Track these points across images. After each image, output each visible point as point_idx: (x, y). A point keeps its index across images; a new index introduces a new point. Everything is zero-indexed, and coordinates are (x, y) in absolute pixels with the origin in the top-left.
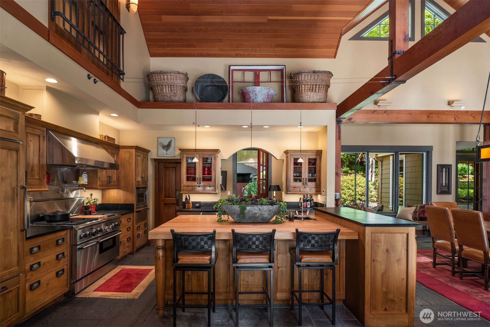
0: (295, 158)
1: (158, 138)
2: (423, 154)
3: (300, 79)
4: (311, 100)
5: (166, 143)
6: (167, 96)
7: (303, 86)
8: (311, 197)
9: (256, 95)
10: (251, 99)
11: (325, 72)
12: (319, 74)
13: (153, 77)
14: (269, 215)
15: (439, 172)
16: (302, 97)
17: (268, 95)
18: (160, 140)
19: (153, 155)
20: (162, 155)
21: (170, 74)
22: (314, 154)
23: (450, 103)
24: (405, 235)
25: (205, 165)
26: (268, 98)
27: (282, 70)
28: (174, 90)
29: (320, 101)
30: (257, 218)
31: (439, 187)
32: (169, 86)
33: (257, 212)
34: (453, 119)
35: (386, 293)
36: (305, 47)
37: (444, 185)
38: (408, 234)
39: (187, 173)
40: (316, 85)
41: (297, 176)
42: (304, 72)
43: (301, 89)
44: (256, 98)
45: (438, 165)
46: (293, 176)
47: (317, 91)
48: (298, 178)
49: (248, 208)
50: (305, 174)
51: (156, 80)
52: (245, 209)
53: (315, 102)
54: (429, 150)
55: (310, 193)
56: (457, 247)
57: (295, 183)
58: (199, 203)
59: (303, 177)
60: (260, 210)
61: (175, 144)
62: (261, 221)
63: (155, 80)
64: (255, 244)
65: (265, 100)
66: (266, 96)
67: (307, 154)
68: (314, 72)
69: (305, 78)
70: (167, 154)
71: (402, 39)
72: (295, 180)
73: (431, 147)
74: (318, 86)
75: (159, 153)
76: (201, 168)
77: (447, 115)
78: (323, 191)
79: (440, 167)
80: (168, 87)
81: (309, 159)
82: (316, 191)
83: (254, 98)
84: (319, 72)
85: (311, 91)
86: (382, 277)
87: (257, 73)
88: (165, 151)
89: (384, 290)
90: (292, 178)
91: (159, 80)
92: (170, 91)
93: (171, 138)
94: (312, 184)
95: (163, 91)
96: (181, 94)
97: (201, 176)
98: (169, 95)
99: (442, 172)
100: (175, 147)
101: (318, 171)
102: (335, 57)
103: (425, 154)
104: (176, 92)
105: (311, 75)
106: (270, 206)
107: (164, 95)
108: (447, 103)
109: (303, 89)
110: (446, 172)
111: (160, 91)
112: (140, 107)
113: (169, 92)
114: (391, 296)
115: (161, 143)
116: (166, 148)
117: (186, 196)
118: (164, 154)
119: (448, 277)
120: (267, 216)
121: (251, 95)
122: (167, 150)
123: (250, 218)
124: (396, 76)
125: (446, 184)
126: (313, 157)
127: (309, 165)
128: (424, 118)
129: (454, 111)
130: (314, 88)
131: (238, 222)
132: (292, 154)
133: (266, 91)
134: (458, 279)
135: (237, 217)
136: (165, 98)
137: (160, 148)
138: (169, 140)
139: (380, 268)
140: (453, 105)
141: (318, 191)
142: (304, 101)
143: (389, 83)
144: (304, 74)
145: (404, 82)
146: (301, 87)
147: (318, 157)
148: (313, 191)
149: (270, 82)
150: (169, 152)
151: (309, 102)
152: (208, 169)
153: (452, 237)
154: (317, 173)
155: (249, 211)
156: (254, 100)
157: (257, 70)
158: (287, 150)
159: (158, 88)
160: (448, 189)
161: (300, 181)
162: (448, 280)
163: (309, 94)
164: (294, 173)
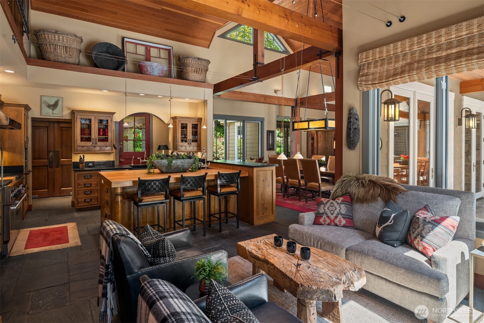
0: (182, 123)
1: (41, 96)
2: (259, 123)
3: (188, 62)
4: (196, 80)
5: (52, 102)
6: (61, 57)
7: (190, 68)
8: (193, 154)
9: (153, 69)
10: (149, 72)
11: (206, 60)
12: (202, 61)
13: (45, 35)
14: (188, 165)
15: (268, 135)
16: (189, 76)
17: (163, 71)
18: (44, 99)
19: (35, 113)
20: (47, 114)
21: (66, 36)
22: (196, 120)
23: (276, 91)
24: (271, 171)
25: (100, 126)
26: (162, 73)
27: (169, 51)
28: (70, 52)
29: (202, 81)
30: (180, 168)
31: (268, 146)
32: (65, 47)
33: (180, 164)
34: (277, 102)
35: (263, 205)
36: (187, 35)
37: (271, 144)
38: (272, 171)
39: (81, 134)
40: (199, 69)
41: (183, 138)
42: (191, 58)
43: (188, 70)
44: (153, 72)
45: (267, 131)
46: (180, 138)
47: (200, 73)
48: (184, 139)
49: (174, 161)
50: (190, 136)
51: (49, 38)
52: (172, 162)
53: (198, 82)
54: (262, 120)
55: (193, 151)
56: (285, 180)
57: (182, 143)
58: (93, 162)
59: (188, 138)
60: (182, 162)
61: (63, 103)
62: (182, 171)
63: (47, 38)
64: (190, 183)
65: (160, 74)
66: (161, 71)
67: (191, 120)
68: (199, 59)
69: (191, 62)
70: (53, 113)
71: (261, 56)
72: (182, 141)
73: (264, 118)
74: (200, 70)
75: (43, 112)
76: (97, 129)
77: (275, 99)
78: (204, 149)
79: (269, 132)
80: (63, 48)
81: (192, 124)
82: (198, 150)
83: (151, 72)
84: (202, 59)
85: (196, 72)
86: (261, 196)
87: (148, 49)
88: (50, 111)
89: (262, 203)
90: (179, 139)
91: (52, 39)
92: (65, 52)
93: (58, 98)
94: (194, 144)
95: (57, 51)
96: (76, 56)
97: (97, 137)
98: (63, 56)
99: (270, 135)
100: (62, 108)
101: (199, 134)
102: (208, 47)
103: (260, 122)
104: (72, 54)
105: (196, 61)
106: (189, 160)
107: (58, 55)
108: (274, 91)
109: (190, 70)
110: (271, 135)
111: (52, 50)
112: (30, 64)
113: (63, 53)
114: (265, 206)
115: (45, 102)
116: (52, 107)
117: (80, 156)
118: (49, 114)
119: (281, 198)
120: (186, 167)
121: (149, 68)
122: (53, 110)
123: (175, 169)
124: (258, 77)
125: (271, 143)
126: (196, 123)
127: (192, 129)
128: (262, 100)
129: (277, 97)
130: (198, 71)
131: (166, 172)
132: (180, 119)
133: (161, 68)
134: (286, 198)
135: (165, 169)
136: (59, 58)
137: (44, 107)
138: (56, 99)
139: (261, 190)
140: (277, 93)
141: (199, 149)
142: (190, 79)
143: (253, 80)
144: (191, 59)
145: (262, 81)
146: (188, 68)
147: (199, 123)
148: (195, 149)
149: (160, 58)
150: (55, 111)
151: (194, 81)
152: (104, 131)
153: (283, 175)
154: (199, 136)
155: (174, 164)
156: (151, 73)
157: (148, 45)
158: (176, 117)
159: (50, 47)
160: (273, 147)
161: (186, 141)
162: (282, 199)
163: (194, 75)
164: (181, 135)
